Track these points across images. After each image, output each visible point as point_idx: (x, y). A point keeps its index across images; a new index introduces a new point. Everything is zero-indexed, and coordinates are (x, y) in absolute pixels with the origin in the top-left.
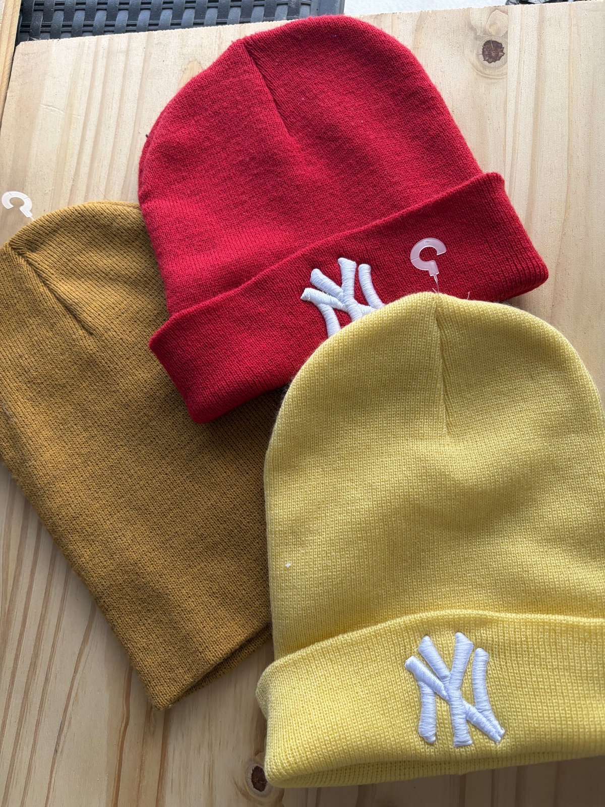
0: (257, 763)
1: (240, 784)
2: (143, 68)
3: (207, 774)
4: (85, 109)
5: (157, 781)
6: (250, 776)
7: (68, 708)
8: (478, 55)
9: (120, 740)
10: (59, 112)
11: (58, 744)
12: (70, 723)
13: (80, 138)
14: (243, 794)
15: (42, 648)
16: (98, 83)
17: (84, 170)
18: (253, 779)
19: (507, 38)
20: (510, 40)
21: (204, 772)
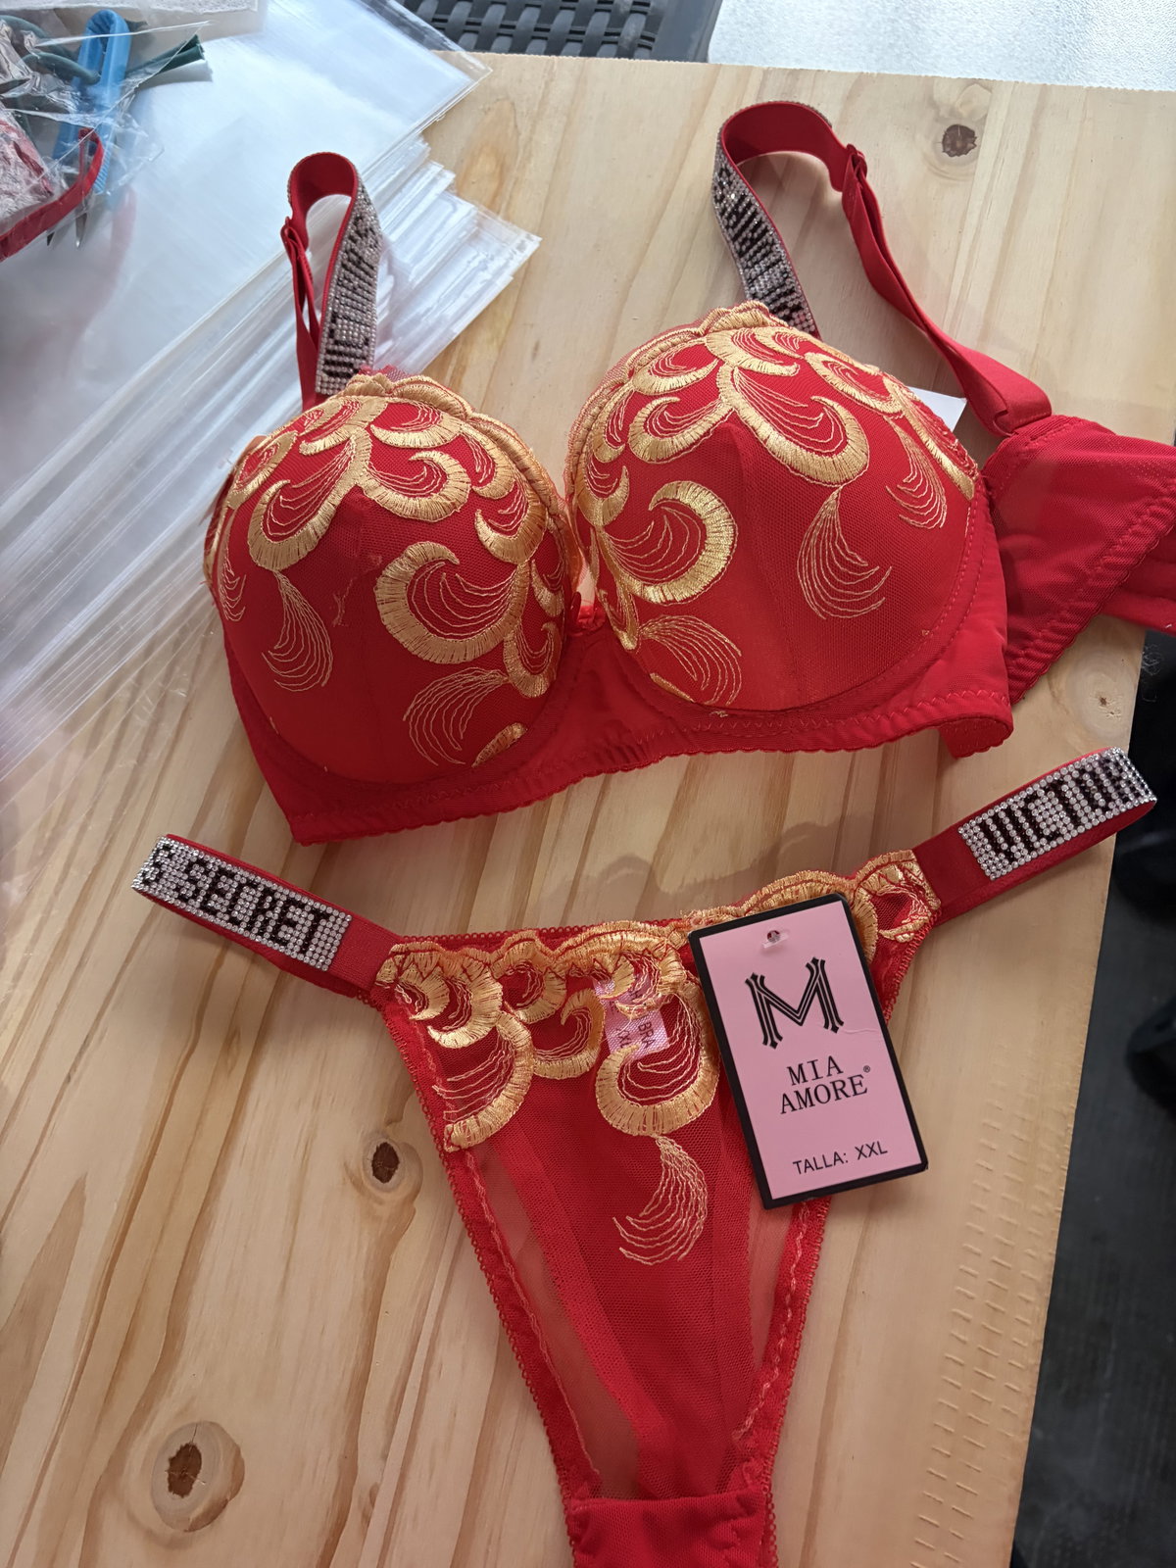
0: (387, 1137)
1: (353, 1166)
3: (302, 1144)
5: (220, 1146)
6: (371, 1156)
8: (935, 143)
9: (176, 1074)
11: (74, 1067)
12: (101, 1038)
14: (353, 1183)
18: (374, 1161)
19: (984, 124)
20: (988, 127)
21: (299, 1141)
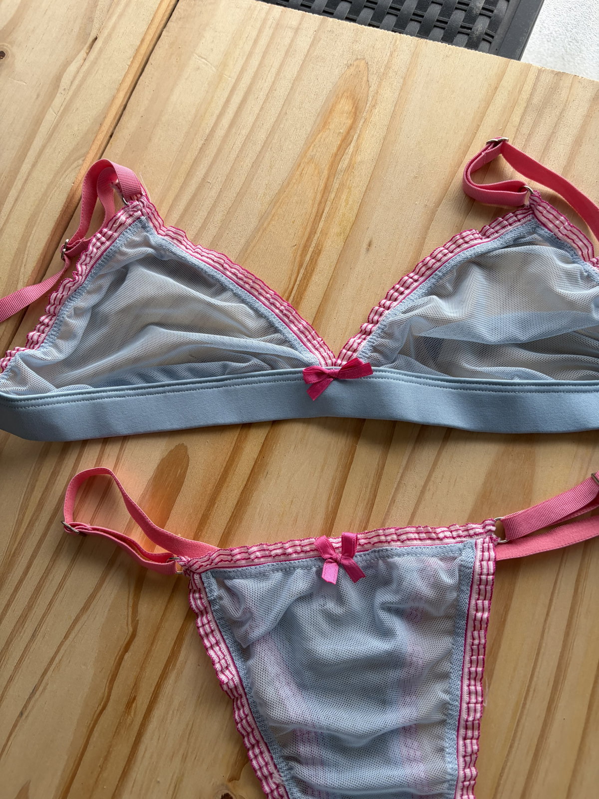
0: (229, 789)
2: (308, 51)
4: (238, 73)
5: (119, 777)
7: (46, 673)
9: (92, 722)
10: (211, 68)
11: (25, 707)
12: (45, 689)
13: (225, 100)
15: (38, 602)
16: (259, 50)
17: (220, 133)
21: (171, 782)
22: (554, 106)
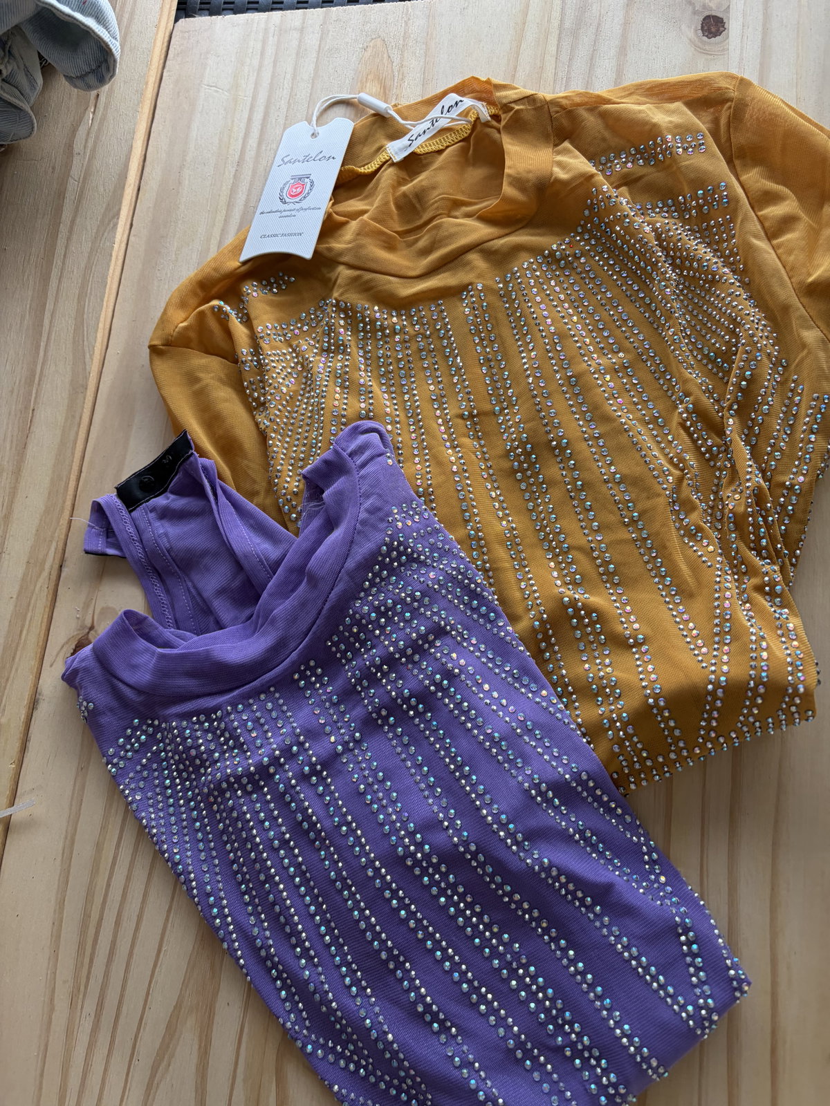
2: (320, 47)
4: (252, 90)
8: (696, 30)
10: (224, 93)
13: (246, 119)
16: (268, 62)
17: (250, 154)
19: (728, 12)
20: (732, 14)
22: (588, 24)
